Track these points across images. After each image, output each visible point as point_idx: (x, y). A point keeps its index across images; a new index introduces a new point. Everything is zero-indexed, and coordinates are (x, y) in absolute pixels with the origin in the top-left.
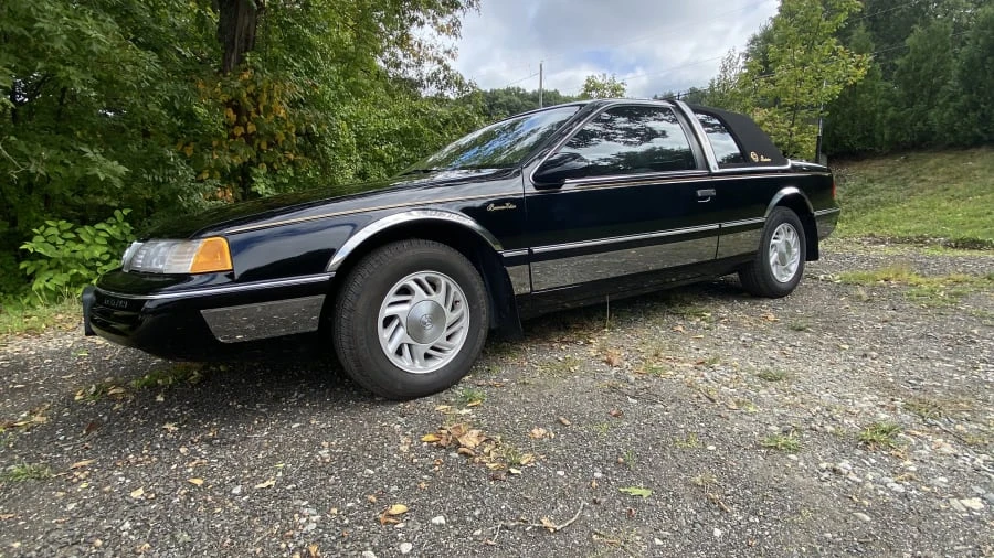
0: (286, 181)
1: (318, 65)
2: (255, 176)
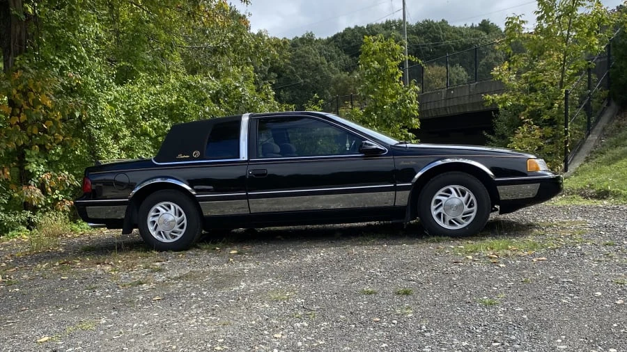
0: (57, 159)
1: (82, 58)
2: (28, 157)
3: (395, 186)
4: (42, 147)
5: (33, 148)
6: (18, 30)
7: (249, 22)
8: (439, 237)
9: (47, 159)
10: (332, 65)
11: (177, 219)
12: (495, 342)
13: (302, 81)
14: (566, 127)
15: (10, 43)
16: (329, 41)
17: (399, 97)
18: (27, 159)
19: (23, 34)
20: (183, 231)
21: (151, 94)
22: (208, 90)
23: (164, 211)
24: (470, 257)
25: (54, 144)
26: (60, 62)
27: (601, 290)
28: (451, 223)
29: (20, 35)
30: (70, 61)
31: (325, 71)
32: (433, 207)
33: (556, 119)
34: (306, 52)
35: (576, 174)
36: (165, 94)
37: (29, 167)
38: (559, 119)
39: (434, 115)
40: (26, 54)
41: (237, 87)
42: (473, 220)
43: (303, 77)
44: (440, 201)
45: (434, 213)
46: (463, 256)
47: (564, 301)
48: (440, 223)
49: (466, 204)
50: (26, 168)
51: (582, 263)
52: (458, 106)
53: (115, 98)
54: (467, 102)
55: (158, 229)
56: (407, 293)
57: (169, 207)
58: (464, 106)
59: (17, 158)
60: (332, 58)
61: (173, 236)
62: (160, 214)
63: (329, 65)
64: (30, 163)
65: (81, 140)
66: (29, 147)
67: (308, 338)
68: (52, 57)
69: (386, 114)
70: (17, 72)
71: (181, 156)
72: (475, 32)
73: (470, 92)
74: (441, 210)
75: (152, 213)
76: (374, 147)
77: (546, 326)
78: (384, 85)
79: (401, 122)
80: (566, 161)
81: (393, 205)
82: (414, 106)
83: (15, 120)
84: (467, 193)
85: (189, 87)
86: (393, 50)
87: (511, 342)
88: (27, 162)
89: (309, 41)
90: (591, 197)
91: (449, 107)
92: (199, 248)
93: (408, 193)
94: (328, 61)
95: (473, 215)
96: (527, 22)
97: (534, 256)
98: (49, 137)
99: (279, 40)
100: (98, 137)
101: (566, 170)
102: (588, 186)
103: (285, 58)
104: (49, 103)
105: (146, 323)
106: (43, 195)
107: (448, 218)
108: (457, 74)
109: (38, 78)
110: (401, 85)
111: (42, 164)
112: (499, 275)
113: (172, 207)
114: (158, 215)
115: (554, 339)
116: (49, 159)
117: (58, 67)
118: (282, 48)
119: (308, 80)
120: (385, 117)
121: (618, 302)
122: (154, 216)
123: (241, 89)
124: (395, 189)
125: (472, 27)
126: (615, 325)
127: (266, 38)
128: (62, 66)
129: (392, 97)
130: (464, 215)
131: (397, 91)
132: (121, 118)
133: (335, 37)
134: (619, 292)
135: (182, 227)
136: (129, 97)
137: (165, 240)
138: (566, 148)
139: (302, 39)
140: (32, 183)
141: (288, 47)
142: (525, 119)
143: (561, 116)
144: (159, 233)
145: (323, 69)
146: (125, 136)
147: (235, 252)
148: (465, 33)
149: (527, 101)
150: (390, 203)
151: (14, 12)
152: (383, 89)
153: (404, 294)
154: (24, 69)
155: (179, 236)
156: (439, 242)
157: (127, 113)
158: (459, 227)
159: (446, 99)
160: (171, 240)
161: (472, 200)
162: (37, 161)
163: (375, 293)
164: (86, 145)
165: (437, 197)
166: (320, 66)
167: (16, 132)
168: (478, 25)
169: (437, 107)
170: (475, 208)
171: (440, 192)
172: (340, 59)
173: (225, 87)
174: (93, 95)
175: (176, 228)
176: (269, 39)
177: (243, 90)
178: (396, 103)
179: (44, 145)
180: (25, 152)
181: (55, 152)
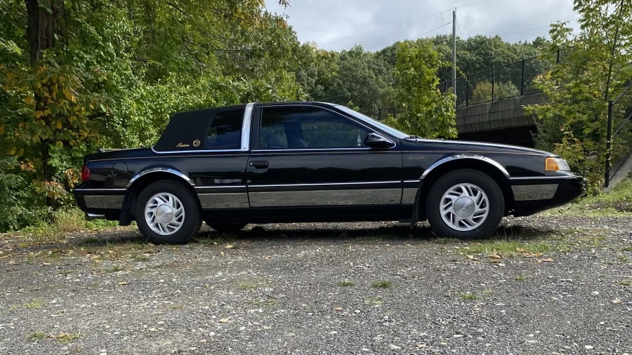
1: (108, 53)
3: (402, 182)
4: (66, 143)
5: (57, 143)
6: (45, 24)
7: (295, 33)
8: (446, 239)
9: (71, 156)
10: (380, 79)
11: (175, 211)
12: (457, 333)
13: (350, 94)
14: (609, 139)
15: (37, 37)
16: (378, 55)
17: (434, 105)
18: (50, 154)
19: (50, 28)
20: (181, 223)
21: (181, 94)
22: (239, 91)
23: (163, 203)
24: (471, 257)
25: (78, 141)
26: (85, 56)
27: (600, 290)
28: (461, 224)
29: (47, 29)
30: (97, 56)
31: (373, 84)
32: (442, 206)
33: (599, 132)
34: (354, 65)
35: (616, 189)
36: (195, 94)
37: (52, 162)
38: (603, 132)
39: (478, 129)
40: (53, 48)
41: (268, 89)
42: (485, 221)
43: (350, 90)
44: (450, 200)
45: (443, 213)
46: (465, 255)
47: (554, 298)
48: (450, 224)
49: (478, 204)
50: (49, 163)
51: (590, 266)
52: (503, 120)
53: (142, 95)
54: (512, 116)
55: (156, 221)
56: (384, 286)
57: (167, 198)
58: (509, 120)
59: (40, 153)
60: (380, 72)
61: (170, 228)
62: (158, 205)
63: (377, 80)
64: (53, 158)
65: (106, 138)
66: (53, 143)
67: (255, 323)
68: (77, 51)
69: (421, 122)
70: (42, 66)
71: (180, 145)
72: (530, 49)
73: (515, 106)
74: (450, 209)
75: (150, 204)
76: (382, 140)
77: (522, 320)
78: (420, 92)
79: (438, 131)
80: (607, 176)
81: (399, 202)
82: (452, 114)
83: (40, 114)
84: (479, 192)
85: (220, 88)
86: (430, 56)
87: (476, 334)
88: (50, 157)
89: (358, 55)
90: (627, 210)
91: (493, 121)
92: (196, 242)
93: (415, 190)
94: (376, 75)
95: (485, 216)
96: (572, 30)
97: (540, 257)
98: (74, 134)
99: (326, 53)
100: (124, 135)
101: (606, 185)
102: (625, 199)
103: (333, 70)
104: (73, 99)
105: (95, 304)
106: (65, 191)
107: (458, 219)
108: (509, 91)
109: (63, 72)
110: (437, 93)
111: (66, 160)
112: (494, 273)
113: (170, 198)
114: (156, 206)
115: (526, 334)
116: (73, 155)
117: (83, 62)
118: (330, 61)
119: (356, 94)
120: (419, 125)
121: (615, 302)
122: (152, 207)
123: (270, 91)
124: (403, 186)
125: (525, 44)
126: (603, 323)
127: (315, 50)
128: (87, 61)
129: (428, 104)
130: (474, 215)
131: (434, 99)
132: (148, 117)
133: (384, 51)
134: (619, 292)
135: (180, 220)
136: (158, 96)
137: (162, 233)
138: (607, 162)
139: (351, 53)
140: (55, 179)
141: (337, 60)
142: (564, 131)
143: (603, 129)
144: (157, 226)
145: (371, 83)
146: (152, 135)
147: (231, 246)
148: (518, 51)
149: (569, 112)
150: (397, 202)
151: (42, 5)
152: (419, 96)
153: (381, 287)
154: (49, 63)
155: (177, 229)
156: (445, 243)
157: (155, 112)
158: (470, 228)
159: (490, 113)
160: (169, 233)
161: (484, 200)
162: (60, 157)
163: (352, 285)
164: (111, 143)
165: (446, 196)
166: (368, 79)
167: (40, 126)
168: (532, 43)
169: (481, 121)
170: (487, 209)
171: (451, 190)
172: (388, 73)
173: (256, 89)
174: (118, 91)
175: (174, 221)
176: (317, 51)
177: (273, 92)
178: (430, 111)
179: (68, 141)
180: (49, 147)
181: (79, 148)
